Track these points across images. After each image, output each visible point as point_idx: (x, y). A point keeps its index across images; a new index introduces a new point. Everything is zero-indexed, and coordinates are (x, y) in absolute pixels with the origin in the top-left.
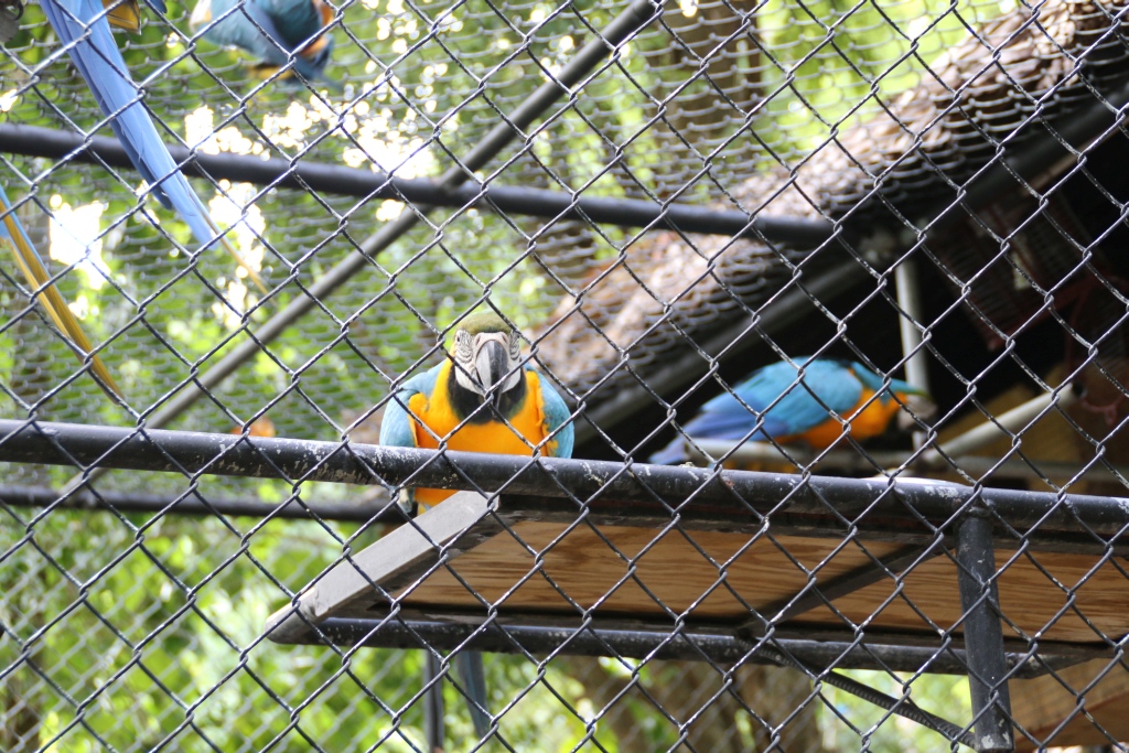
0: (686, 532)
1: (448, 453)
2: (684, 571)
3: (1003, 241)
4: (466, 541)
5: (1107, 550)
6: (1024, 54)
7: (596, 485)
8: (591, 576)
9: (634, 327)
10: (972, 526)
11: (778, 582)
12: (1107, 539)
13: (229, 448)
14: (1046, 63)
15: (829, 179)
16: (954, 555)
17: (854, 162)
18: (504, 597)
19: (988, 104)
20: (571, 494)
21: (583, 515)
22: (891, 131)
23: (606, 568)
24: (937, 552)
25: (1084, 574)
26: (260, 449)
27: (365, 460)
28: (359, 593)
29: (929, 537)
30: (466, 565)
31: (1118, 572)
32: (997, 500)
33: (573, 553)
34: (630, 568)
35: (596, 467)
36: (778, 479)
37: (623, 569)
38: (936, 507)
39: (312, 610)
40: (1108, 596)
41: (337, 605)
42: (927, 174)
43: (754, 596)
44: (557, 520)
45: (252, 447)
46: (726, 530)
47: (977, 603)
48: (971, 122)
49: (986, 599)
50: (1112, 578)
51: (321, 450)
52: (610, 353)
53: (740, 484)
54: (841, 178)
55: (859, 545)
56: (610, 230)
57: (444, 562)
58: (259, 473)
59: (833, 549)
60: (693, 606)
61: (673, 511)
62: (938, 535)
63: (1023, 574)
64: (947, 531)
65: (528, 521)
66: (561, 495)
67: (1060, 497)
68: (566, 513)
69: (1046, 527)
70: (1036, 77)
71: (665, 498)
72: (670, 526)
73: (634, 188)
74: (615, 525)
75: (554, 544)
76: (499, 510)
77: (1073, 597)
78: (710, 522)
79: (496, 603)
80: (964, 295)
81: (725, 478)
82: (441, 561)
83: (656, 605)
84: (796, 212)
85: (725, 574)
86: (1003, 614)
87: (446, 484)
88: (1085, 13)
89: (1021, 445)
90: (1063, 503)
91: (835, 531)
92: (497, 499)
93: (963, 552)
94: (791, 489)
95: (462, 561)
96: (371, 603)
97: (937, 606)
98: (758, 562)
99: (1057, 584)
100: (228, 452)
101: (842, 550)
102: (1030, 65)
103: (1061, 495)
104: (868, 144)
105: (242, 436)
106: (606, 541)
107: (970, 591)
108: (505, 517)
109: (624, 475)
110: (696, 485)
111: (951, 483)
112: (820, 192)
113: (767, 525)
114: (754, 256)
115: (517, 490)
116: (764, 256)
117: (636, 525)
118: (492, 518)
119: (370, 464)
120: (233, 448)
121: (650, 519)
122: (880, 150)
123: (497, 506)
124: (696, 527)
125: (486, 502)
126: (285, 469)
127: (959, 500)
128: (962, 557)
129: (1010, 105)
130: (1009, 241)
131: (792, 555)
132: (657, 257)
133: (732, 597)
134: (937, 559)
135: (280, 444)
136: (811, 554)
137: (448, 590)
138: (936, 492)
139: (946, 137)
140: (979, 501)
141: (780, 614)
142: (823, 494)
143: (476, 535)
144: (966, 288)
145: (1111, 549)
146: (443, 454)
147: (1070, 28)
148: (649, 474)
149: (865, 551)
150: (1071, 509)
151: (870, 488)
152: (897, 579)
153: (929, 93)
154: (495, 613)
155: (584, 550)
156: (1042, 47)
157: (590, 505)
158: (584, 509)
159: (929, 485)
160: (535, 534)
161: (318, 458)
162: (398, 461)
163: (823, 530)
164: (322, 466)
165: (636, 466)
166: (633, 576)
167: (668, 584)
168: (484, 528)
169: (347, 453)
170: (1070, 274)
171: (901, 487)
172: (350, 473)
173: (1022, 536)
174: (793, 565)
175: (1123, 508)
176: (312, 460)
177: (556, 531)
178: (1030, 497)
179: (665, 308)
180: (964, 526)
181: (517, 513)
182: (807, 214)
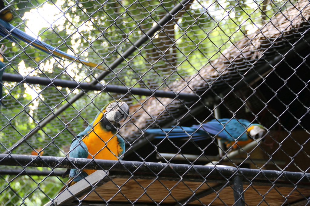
0: (160, 180)
1: (95, 160)
2: (159, 191)
3: (244, 102)
4: (100, 184)
5: (273, 185)
6: (247, 50)
7: (135, 168)
8: (134, 193)
9: (143, 122)
10: (237, 179)
11: (185, 194)
12: (273, 182)
13: (34, 159)
14: (253, 53)
15: (196, 83)
16: (232, 186)
17: (202, 78)
18: (110, 199)
19: (238, 63)
20: (129, 171)
21: (132, 176)
22: (212, 70)
23: (138, 191)
24: (228, 185)
25: (267, 191)
26: (43, 159)
27: (72, 162)
28: (69, 198)
29: (225, 181)
30: (99, 190)
31: (276, 190)
32: (244, 171)
33: (129, 186)
34: (145, 191)
35: (135, 163)
36: (185, 166)
37: (143, 191)
38: (227, 173)
39: (56, 203)
40: (273, 197)
41: (63, 202)
42: (222, 82)
43: (178, 198)
44: (125, 178)
45: (41, 159)
46: (171, 180)
47: (239, 200)
48: (233, 68)
49: (241, 198)
50: (274, 192)
51: (60, 159)
52: (137, 129)
53: (174, 167)
54: (199, 82)
55: (207, 184)
56: (136, 96)
57: (94, 190)
58: (42, 166)
59: (200, 185)
60: (162, 201)
61: (156, 175)
62: (228, 181)
63: (250, 191)
64: (230, 180)
65: (117, 178)
66: (126, 171)
67: (260, 170)
68: (127, 176)
69: (257, 179)
70: (250, 56)
71: (154, 171)
72: (156, 179)
73: (143, 85)
74: (141, 179)
75: (124, 185)
76: (109, 175)
77: (264, 198)
78: (166, 178)
79: (108, 201)
80: (234, 116)
81: (170, 166)
82: (93, 189)
83: (151, 200)
84: (187, 92)
85: (171, 192)
86: (245, 202)
87: (94, 168)
88: (263, 40)
89: (250, 156)
90: (261, 172)
91: (200, 180)
92: (108, 172)
93: (235, 186)
94: (188, 169)
95: (98, 189)
96: (73, 201)
97: (227, 200)
98: (179, 189)
99: (260, 194)
100: (34, 160)
101: (202, 185)
102: (249, 53)
103: (261, 170)
104: (206, 73)
105: (38, 156)
106: (138, 183)
107: (237, 196)
108: (110, 177)
109: (143, 165)
110: (162, 168)
111: (231, 167)
112: (193, 86)
113: (182, 179)
114: (176, 104)
115: (114, 170)
116: (178, 103)
117: (146, 179)
118: (107, 177)
119: (73, 163)
120: (35, 159)
121: (150, 177)
122: (209, 75)
123: (108, 174)
124: (163, 179)
125: (105, 173)
126: (50, 165)
127: (233, 171)
128: (235, 187)
129: (244, 63)
130: (246, 101)
131: (188, 186)
132: (149, 104)
133: (172, 198)
134: (228, 187)
135: (48, 158)
136: (194, 186)
137: (94, 197)
138: (227, 169)
139: (227, 72)
140: (239, 172)
141: (186, 203)
142: (197, 170)
143: (102, 182)
144: (235, 114)
145: (274, 185)
146: (93, 160)
147: (259, 43)
148: (150, 165)
149: (208, 186)
150: (263, 174)
151: (210, 168)
152: (217, 193)
153: (222, 60)
154: (108, 204)
155: (132, 186)
156: (252, 48)
157: (134, 174)
158: (132, 175)
159: (225, 167)
160: (118, 181)
161: (59, 162)
162: (81, 162)
163: (197, 180)
164: (60, 164)
165: (146, 163)
166: (145, 193)
167: (155, 195)
168: (105, 180)
169: (67, 160)
170: (262, 110)
171: (218, 168)
172: (68, 165)
173: (250, 181)
174: (189, 189)
175: (277, 173)
176: (57, 162)
177: (125, 181)
178: (252, 170)
179: (154, 120)
180: (235, 178)
181: (114, 176)
182: (190, 92)
